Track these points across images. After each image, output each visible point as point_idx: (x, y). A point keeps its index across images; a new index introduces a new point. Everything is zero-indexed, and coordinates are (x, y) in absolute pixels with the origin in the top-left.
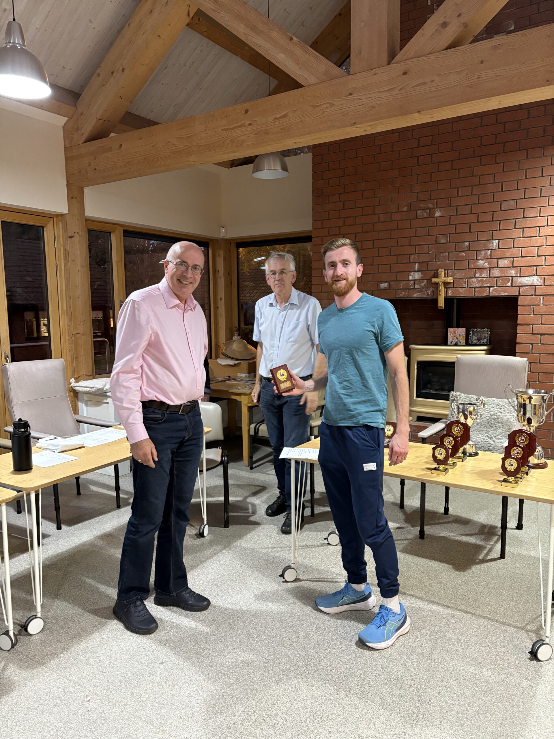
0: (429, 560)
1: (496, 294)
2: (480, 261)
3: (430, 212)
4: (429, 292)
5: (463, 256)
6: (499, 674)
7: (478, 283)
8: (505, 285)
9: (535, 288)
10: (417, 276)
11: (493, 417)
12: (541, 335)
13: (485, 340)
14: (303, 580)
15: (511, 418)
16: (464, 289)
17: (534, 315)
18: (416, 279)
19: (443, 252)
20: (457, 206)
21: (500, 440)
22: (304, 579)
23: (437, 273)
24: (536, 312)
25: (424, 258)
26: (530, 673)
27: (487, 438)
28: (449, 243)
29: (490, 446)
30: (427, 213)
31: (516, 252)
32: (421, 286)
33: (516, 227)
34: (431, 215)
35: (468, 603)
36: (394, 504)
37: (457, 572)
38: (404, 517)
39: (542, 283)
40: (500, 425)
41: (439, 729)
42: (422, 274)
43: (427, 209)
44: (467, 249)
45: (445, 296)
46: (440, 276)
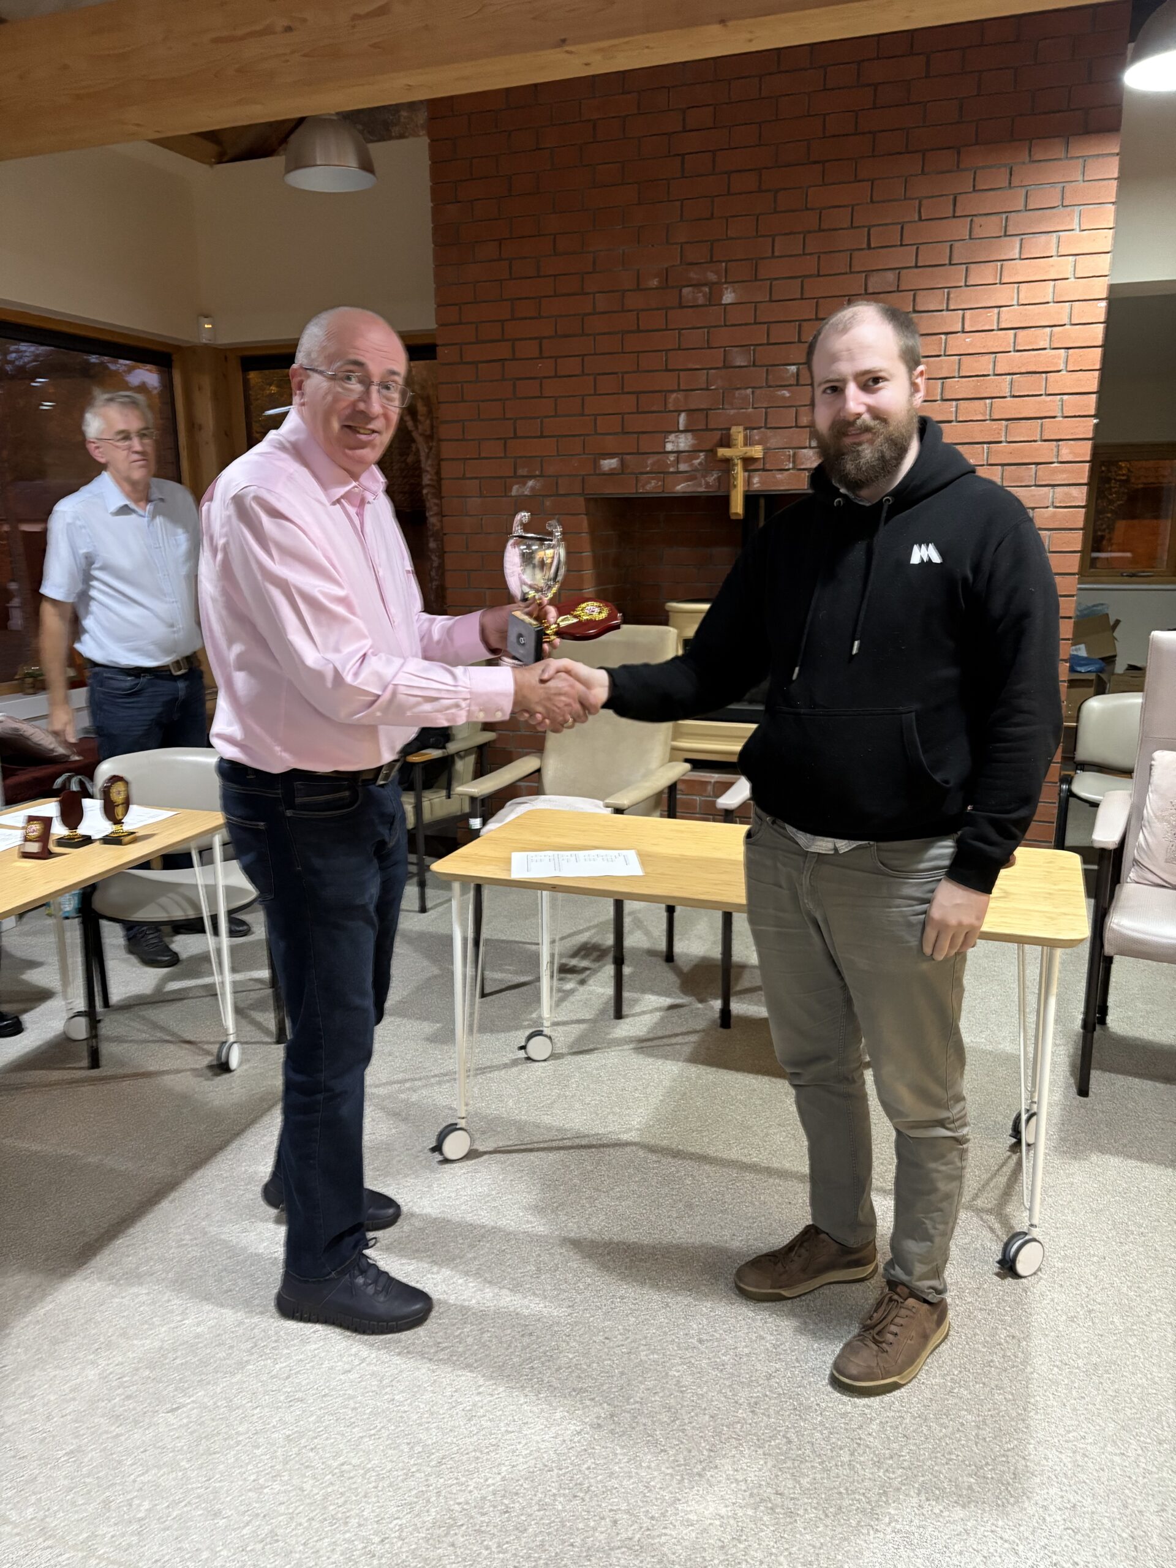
0: (751, 1076)
3: (710, 293)
4: (711, 479)
5: (783, 398)
10: (682, 442)
14: (485, 1153)
16: (786, 473)
18: (681, 449)
19: (740, 388)
20: (772, 279)
22: (488, 1149)
23: (729, 435)
25: (699, 400)
28: (754, 365)
30: (704, 295)
32: (692, 465)
34: (714, 299)
36: (651, 953)
38: (679, 981)
41: (852, 1472)
42: (693, 438)
43: (705, 285)
44: (793, 381)
45: (746, 489)
46: (734, 442)
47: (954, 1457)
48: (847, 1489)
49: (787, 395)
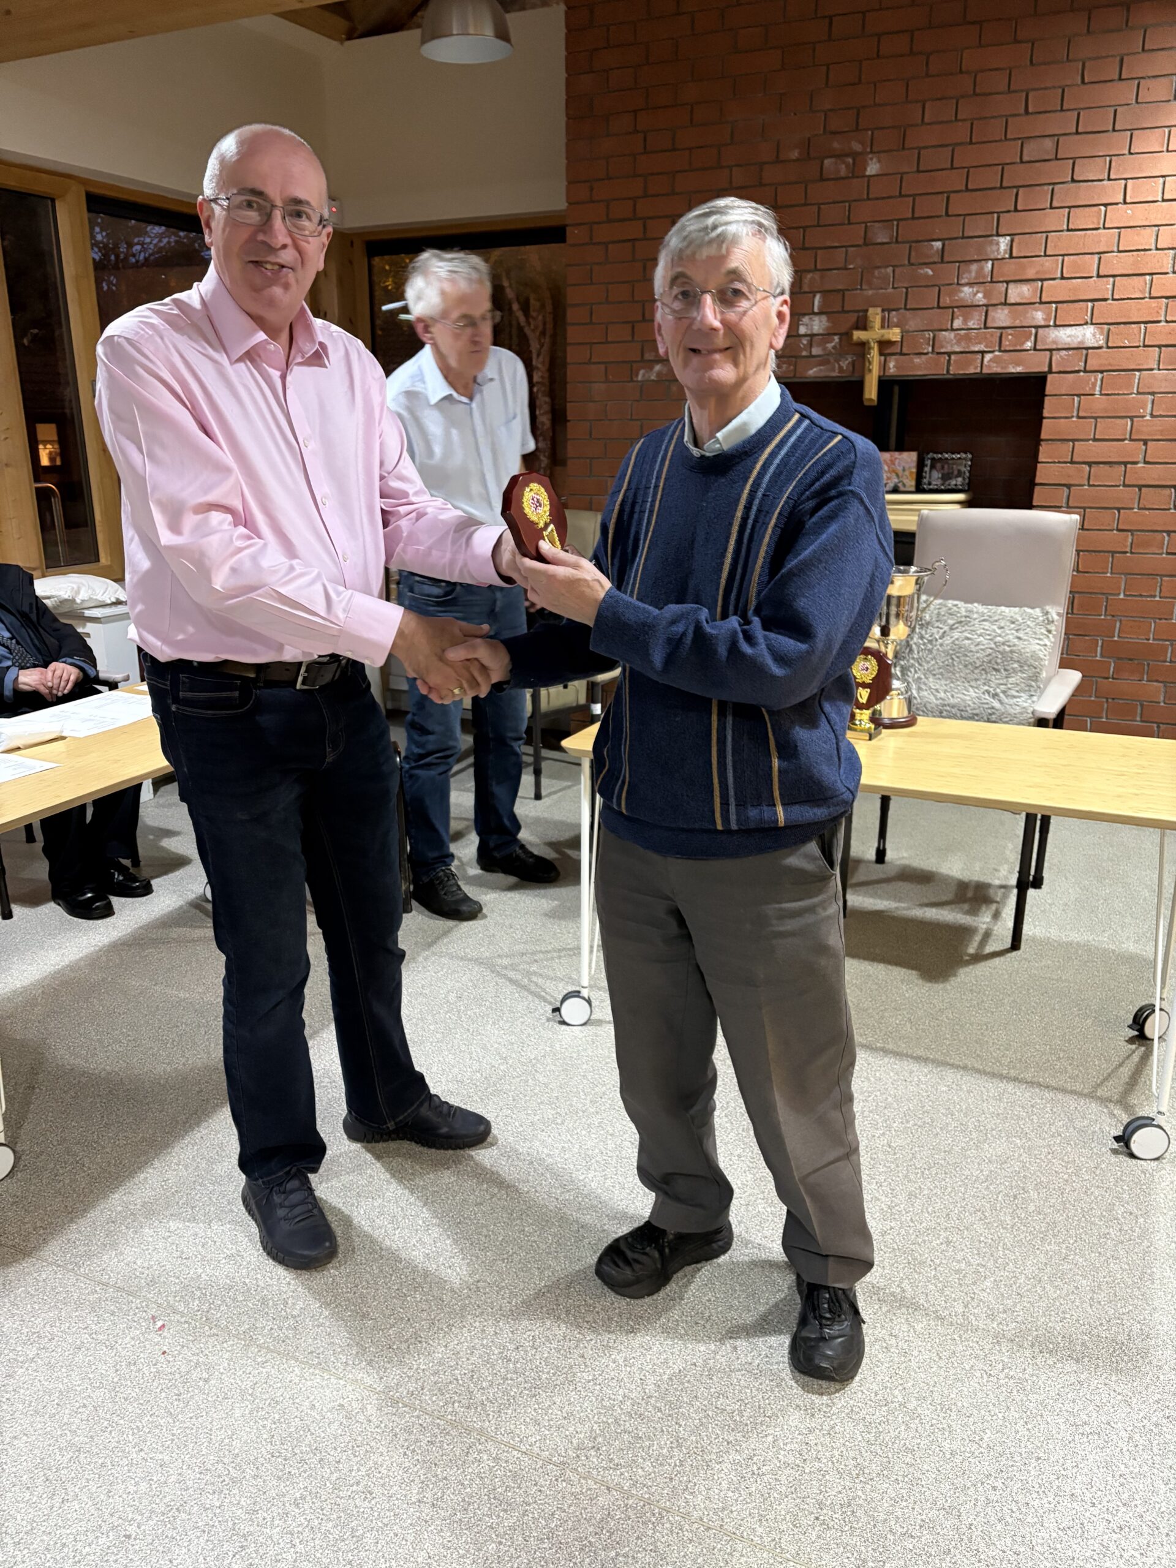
1: (996, 369)
2: (966, 289)
3: (854, 163)
4: (844, 364)
5: (927, 276)
6: (1062, 1193)
7: (958, 342)
8: (1018, 348)
9: (1087, 355)
10: (818, 325)
11: (1001, 649)
12: (1090, 464)
13: (960, 479)
15: (1041, 650)
16: (924, 357)
17: (1079, 417)
18: (815, 332)
19: (878, 267)
20: (920, 149)
21: (1015, 700)
23: (866, 317)
24: (1085, 411)
25: (836, 280)
26: (1125, 1187)
27: (987, 696)
28: (897, 242)
29: (994, 713)
30: (847, 166)
31: (1049, 265)
32: (825, 349)
33: (1055, 204)
34: (856, 171)
35: (965, 1048)
37: (929, 985)
39: (1102, 343)
40: (1016, 665)
42: (828, 320)
43: (847, 155)
44: (937, 259)
45: (882, 374)
46: (872, 324)
47: (1068, 1316)
48: (960, 1337)
49: (930, 272)
